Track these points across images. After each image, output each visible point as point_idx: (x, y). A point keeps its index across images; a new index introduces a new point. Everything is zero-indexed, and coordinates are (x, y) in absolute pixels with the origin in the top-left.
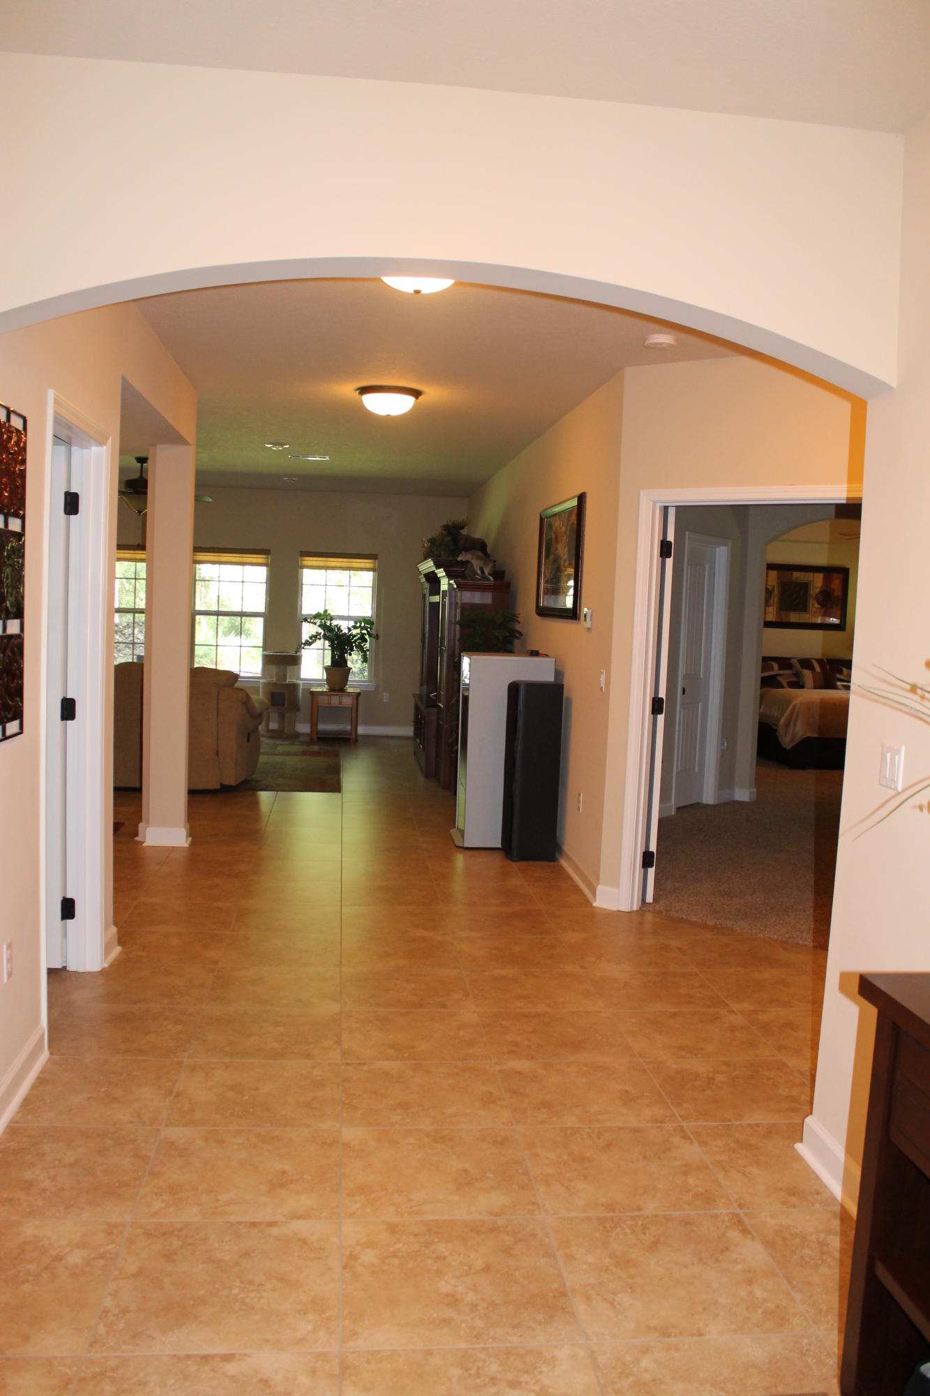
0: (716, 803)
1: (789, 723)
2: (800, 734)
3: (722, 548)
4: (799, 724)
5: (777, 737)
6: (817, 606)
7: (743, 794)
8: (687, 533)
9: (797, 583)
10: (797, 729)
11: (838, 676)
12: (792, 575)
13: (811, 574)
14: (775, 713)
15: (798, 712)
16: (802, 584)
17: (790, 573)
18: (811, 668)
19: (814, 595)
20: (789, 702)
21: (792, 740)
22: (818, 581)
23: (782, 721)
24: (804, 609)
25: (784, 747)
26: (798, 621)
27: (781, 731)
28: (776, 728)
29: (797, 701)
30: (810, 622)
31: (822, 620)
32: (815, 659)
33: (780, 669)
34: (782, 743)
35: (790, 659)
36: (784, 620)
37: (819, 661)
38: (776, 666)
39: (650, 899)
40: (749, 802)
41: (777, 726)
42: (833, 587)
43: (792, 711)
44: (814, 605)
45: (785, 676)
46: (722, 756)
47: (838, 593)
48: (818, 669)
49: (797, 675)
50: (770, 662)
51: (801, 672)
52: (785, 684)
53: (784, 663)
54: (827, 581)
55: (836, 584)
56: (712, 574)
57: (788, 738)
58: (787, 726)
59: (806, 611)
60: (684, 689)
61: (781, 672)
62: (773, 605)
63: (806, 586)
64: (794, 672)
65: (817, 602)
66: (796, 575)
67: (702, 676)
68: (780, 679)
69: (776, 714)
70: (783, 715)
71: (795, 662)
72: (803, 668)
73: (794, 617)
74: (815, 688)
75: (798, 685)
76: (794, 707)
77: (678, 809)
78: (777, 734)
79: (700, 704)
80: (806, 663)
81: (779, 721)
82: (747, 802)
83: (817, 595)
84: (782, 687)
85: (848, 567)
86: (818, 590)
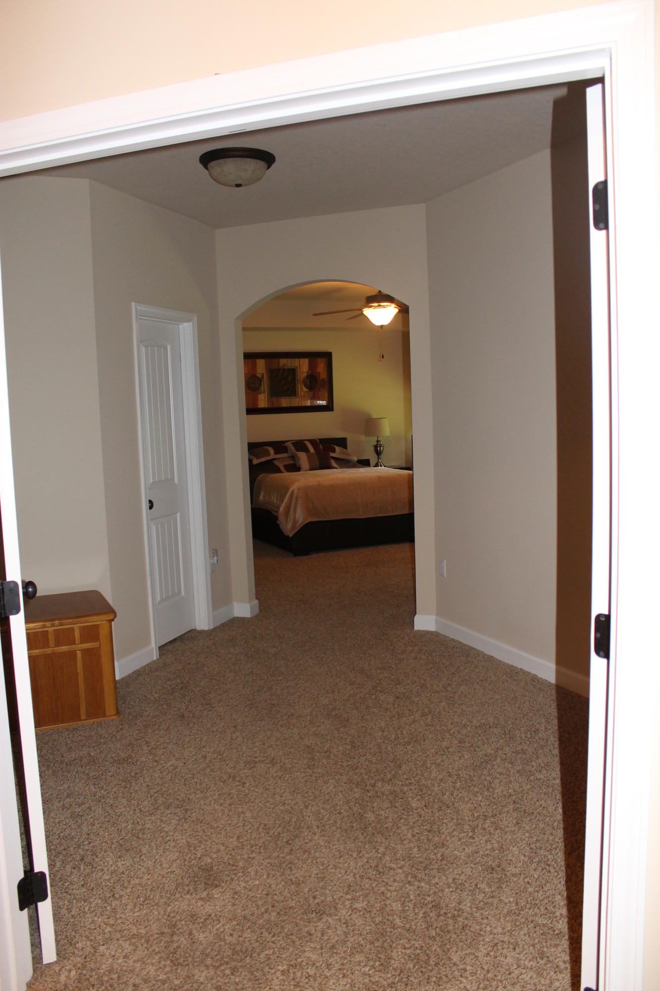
0: (212, 627)
1: (289, 510)
2: (300, 521)
3: (186, 324)
4: (299, 511)
5: (278, 525)
6: (305, 389)
7: (243, 609)
8: (133, 304)
9: (284, 370)
10: (297, 515)
11: (332, 455)
12: (279, 363)
13: (297, 360)
14: (274, 499)
15: (297, 498)
16: (289, 370)
17: (277, 360)
18: (306, 450)
19: (302, 379)
20: (287, 489)
21: (294, 527)
22: (303, 366)
23: (281, 509)
24: (293, 393)
25: (286, 535)
26: (289, 406)
27: (281, 519)
28: (276, 514)
29: (294, 487)
30: (300, 405)
31: (311, 403)
32: (309, 440)
33: (276, 453)
34: (284, 531)
35: (284, 442)
36: (276, 406)
37: (312, 442)
38: (272, 451)
39: (49, 954)
40: (251, 618)
41: (277, 512)
42: (318, 370)
43: (292, 496)
44: (302, 389)
45: (281, 459)
46: (213, 571)
47: (323, 375)
48: (312, 450)
49: (293, 457)
50: (266, 447)
51: (296, 455)
52: (282, 469)
53: (279, 446)
54: (312, 366)
55: (321, 368)
56: (177, 358)
57: (289, 526)
58: (287, 512)
59: (295, 395)
60: (150, 502)
61: (278, 456)
62: (264, 392)
63: (293, 371)
64: (291, 455)
65: (305, 386)
66: (283, 362)
67: (176, 481)
68: (277, 463)
69: (275, 502)
70: (282, 501)
71: (289, 445)
72: (297, 451)
73: (285, 402)
74: (311, 469)
75: (294, 468)
76: (292, 493)
77: (161, 648)
78: (278, 522)
79: (178, 515)
80: (300, 445)
81: (279, 508)
82: (248, 618)
83: (304, 379)
84: (280, 472)
85: (330, 351)
86: (305, 375)
